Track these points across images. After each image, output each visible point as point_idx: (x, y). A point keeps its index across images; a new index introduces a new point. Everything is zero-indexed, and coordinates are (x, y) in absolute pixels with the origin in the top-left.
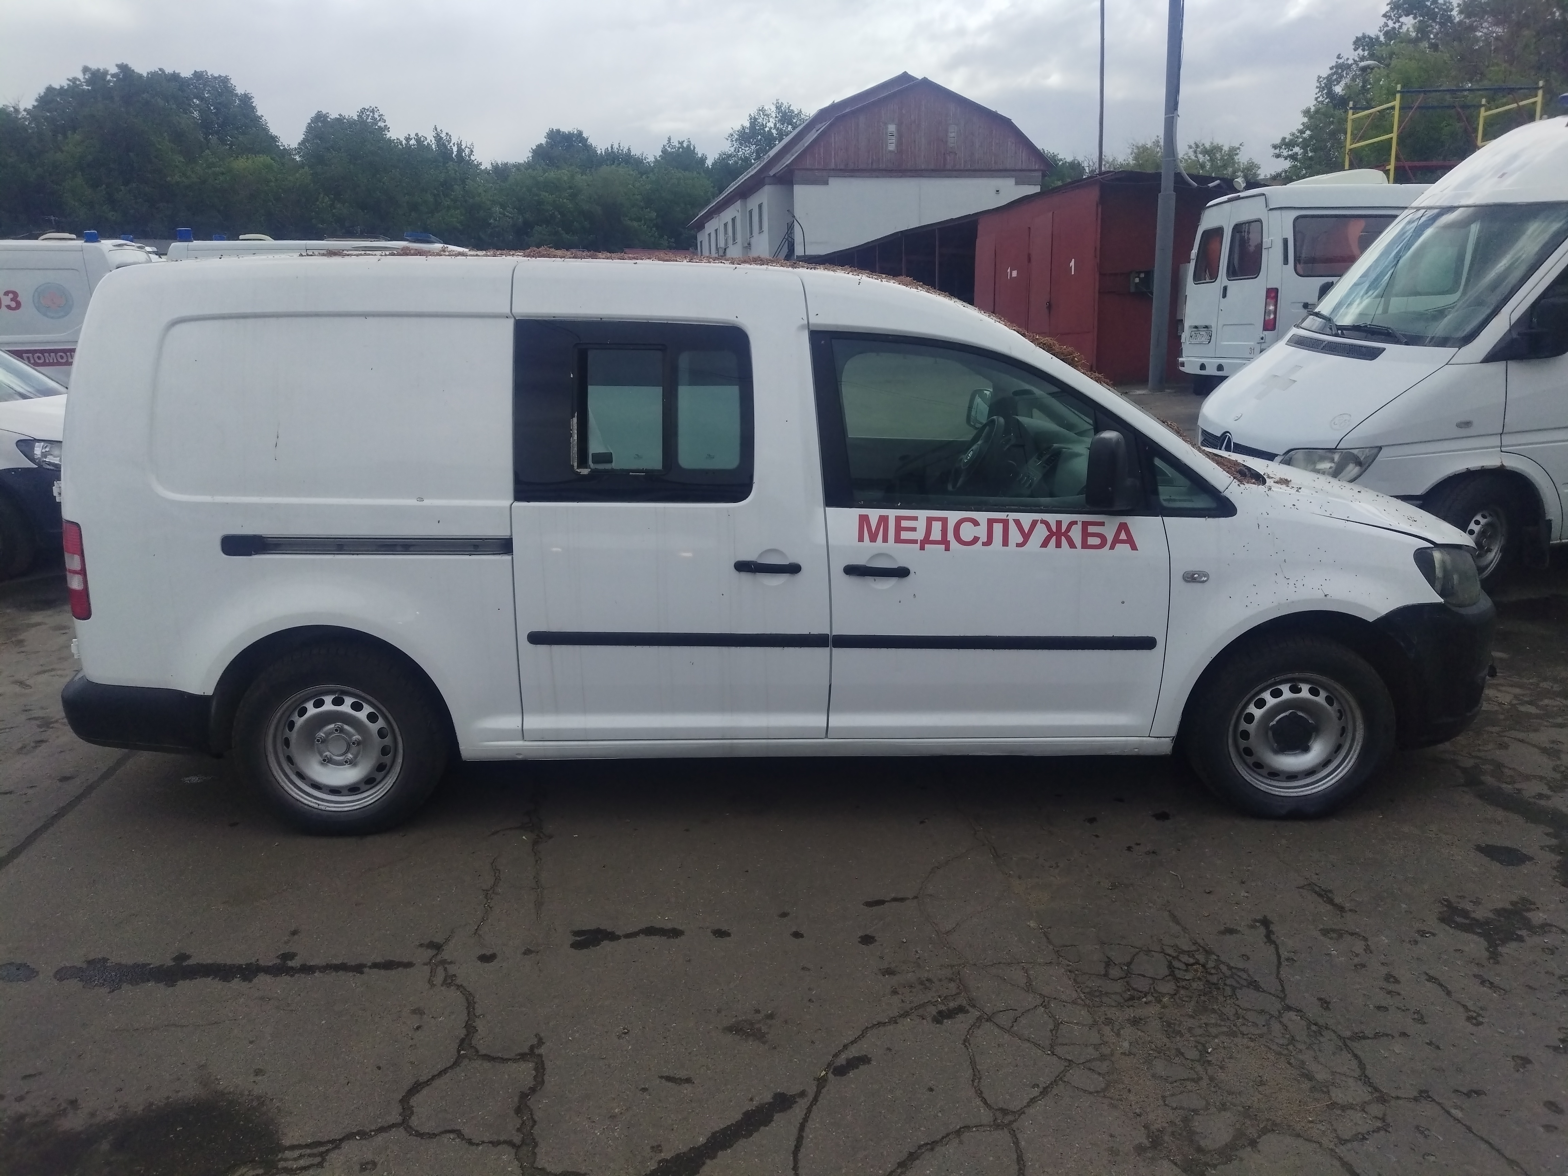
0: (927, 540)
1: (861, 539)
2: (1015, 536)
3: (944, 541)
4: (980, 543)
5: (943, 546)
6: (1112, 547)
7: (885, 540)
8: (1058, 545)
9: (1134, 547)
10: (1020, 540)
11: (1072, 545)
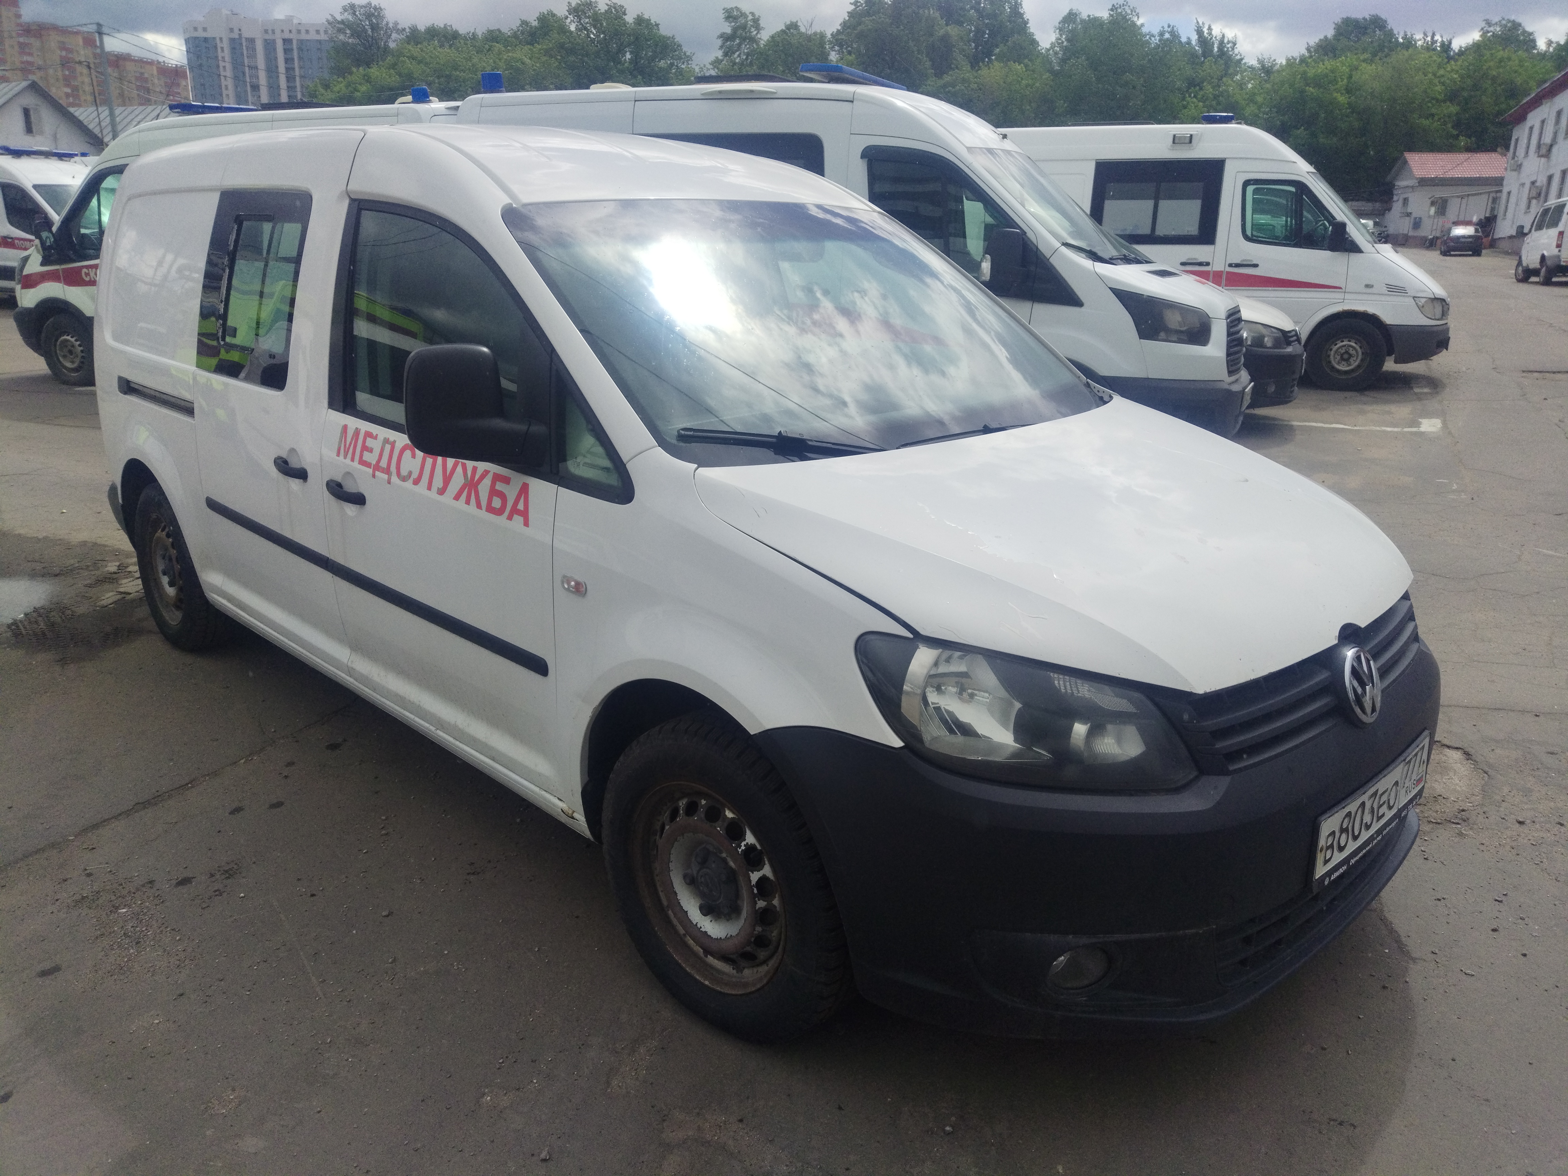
0: (377, 467)
1: (338, 455)
2: (438, 482)
3: (387, 471)
4: (411, 480)
5: (386, 477)
6: (510, 518)
7: (353, 460)
8: (468, 502)
9: (526, 524)
10: (441, 485)
11: (479, 506)
